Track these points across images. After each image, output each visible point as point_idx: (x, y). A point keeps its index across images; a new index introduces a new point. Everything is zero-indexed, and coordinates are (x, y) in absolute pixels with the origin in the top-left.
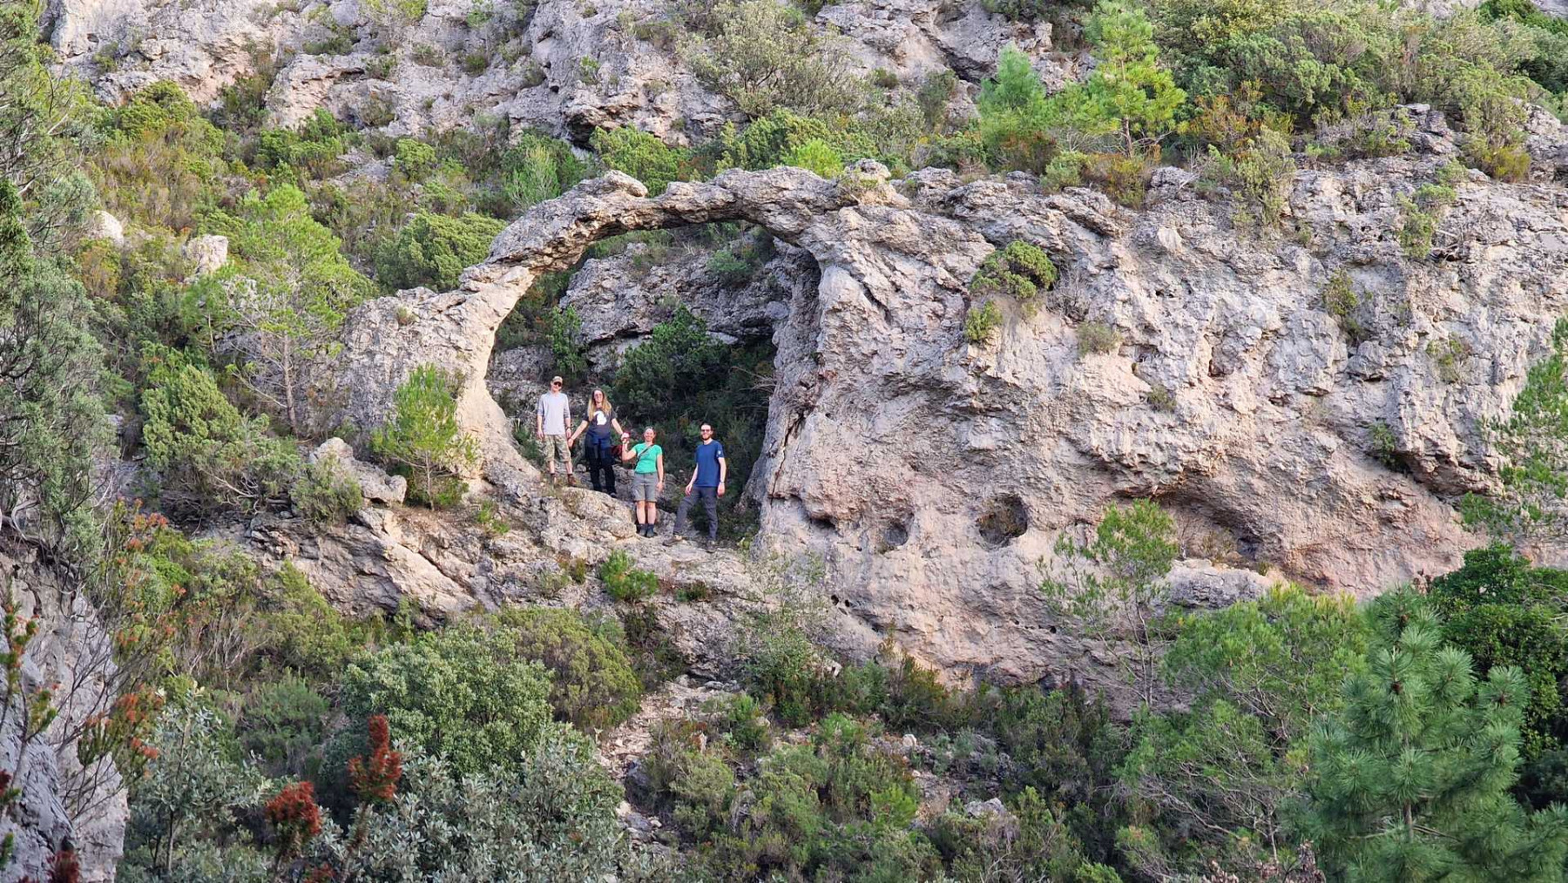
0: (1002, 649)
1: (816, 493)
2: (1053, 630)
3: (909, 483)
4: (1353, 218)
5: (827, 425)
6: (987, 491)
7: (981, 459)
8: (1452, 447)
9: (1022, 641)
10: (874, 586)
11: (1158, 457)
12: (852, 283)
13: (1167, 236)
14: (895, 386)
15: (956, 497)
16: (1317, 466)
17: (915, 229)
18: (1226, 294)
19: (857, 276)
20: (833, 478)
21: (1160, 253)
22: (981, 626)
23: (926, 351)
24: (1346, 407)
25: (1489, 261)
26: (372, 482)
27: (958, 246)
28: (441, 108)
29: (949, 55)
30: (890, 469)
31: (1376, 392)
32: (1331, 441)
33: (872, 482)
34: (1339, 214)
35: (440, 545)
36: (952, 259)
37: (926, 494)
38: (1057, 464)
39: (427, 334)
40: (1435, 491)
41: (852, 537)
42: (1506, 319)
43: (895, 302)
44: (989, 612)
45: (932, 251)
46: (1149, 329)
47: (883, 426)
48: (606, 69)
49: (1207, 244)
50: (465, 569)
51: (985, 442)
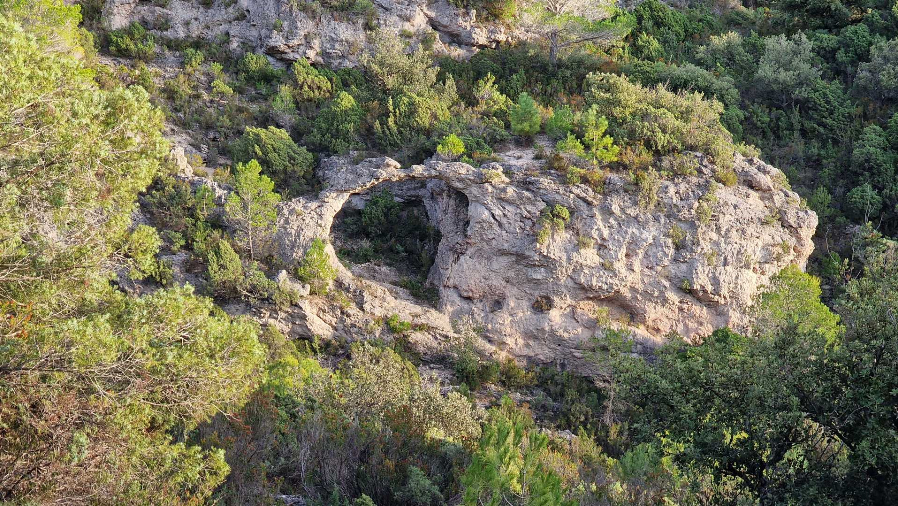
0: (538, 351)
1: (467, 289)
2: (559, 345)
3: (504, 287)
4: (680, 203)
5: (471, 262)
6: (537, 294)
7: (537, 283)
8: (710, 288)
9: (547, 349)
10: (490, 326)
11: (605, 287)
12: (487, 212)
13: (615, 208)
14: (502, 252)
15: (523, 294)
16: (661, 292)
17: (515, 195)
18: (633, 230)
19: (490, 210)
20: (474, 284)
21: (611, 213)
22: (531, 343)
23: (518, 242)
24: (673, 271)
25: (726, 221)
27: (532, 202)
28: (194, 25)
29: (432, 23)
30: (497, 282)
31: (684, 267)
32: (667, 284)
33: (490, 287)
34: (675, 200)
35: (324, 312)
36: (529, 208)
37: (511, 292)
38: (566, 287)
39: (308, 220)
40: (699, 300)
41: (480, 305)
42: (730, 243)
43: (504, 220)
44: (535, 338)
45: (521, 204)
46: (603, 239)
47: (496, 266)
48: (286, 24)
49: (629, 211)
50: (334, 321)
51: (539, 277)
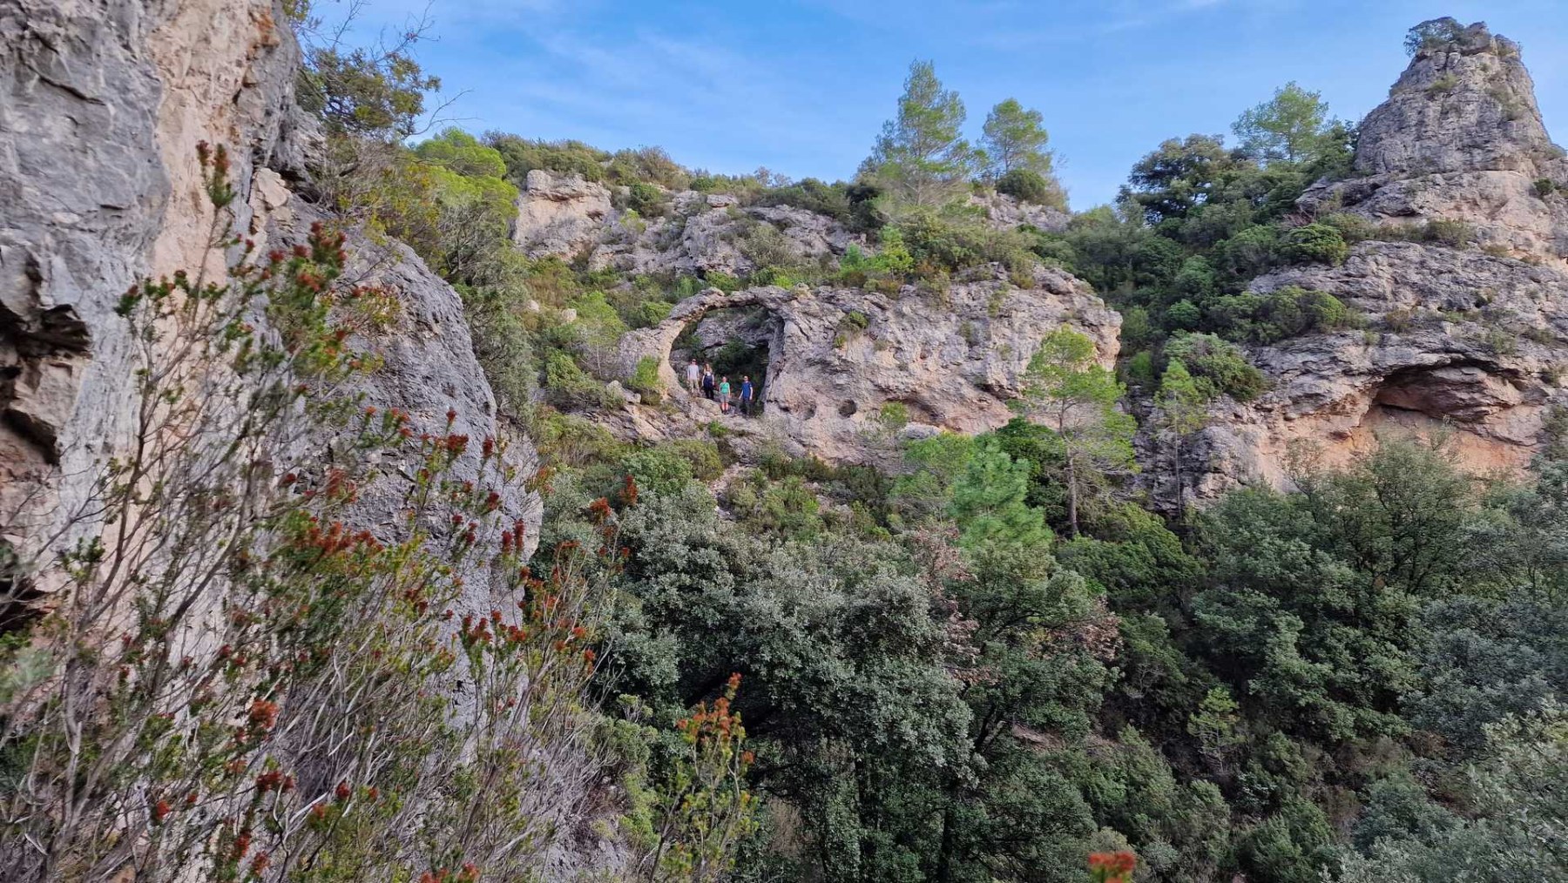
0: (847, 453)
1: (783, 399)
2: (865, 447)
3: (815, 396)
4: (971, 303)
5: (787, 376)
6: (842, 399)
7: (840, 387)
8: (1005, 383)
9: (854, 451)
10: (803, 431)
11: (902, 387)
12: (795, 327)
13: (906, 310)
14: (810, 363)
15: (831, 401)
16: (958, 390)
17: (817, 308)
18: (926, 330)
19: (797, 324)
20: (789, 394)
21: (904, 315)
22: (840, 445)
23: (821, 351)
24: (968, 369)
25: (1018, 318)
26: (629, 396)
27: (832, 313)
28: (651, 264)
29: (830, 245)
30: (808, 391)
31: (978, 364)
32: (962, 381)
33: (802, 396)
34: (966, 301)
35: (653, 418)
36: (831, 318)
37: (821, 400)
38: (867, 390)
39: (648, 344)
40: (998, 398)
41: (796, 414)
42: (1024, 338)
43: (810, 333)
44: (843, 440)
45: (823, 315)
46: (899, 342)
47: (806, 376)
48: (709, 250)
49: (920, 312)
50: (662, 426)
51: (841, 382)
